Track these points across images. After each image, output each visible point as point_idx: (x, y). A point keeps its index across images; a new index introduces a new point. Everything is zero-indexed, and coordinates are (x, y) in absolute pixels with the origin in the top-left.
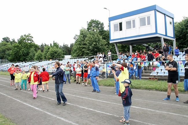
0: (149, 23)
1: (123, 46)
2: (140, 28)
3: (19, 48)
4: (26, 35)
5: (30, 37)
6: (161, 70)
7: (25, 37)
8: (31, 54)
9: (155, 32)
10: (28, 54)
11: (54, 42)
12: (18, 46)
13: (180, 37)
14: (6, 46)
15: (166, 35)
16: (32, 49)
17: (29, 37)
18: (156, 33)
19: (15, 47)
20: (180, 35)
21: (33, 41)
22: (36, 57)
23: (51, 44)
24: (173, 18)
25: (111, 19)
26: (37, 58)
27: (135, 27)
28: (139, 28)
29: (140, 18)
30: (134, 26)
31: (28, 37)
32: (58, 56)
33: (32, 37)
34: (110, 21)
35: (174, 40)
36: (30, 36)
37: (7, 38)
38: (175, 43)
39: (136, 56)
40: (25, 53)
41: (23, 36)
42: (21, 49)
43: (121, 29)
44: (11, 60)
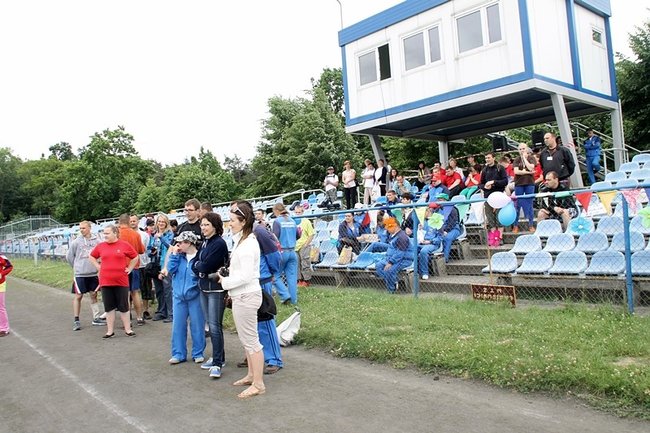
0: (495, 36)
1: (413, 146)
2: (460, 60)
3: (87, 177)
4: (112, 130)
5: (124, 136)
6: (544, 240)
7: (106, 139)
8: (125, 196)
9: (523, 70)
10: (116, 193)
11: (202, 149)
12: (83, 169)
13: (643, 95)
14: (58, 173)
15: (577, 86)
16: (131, 177)
17: (118, 139)
18: (529, 73)
19: (73, 172)
20: (638, 89)
21: (133, 151)
22: (138, 205)
23: (193, 158)
24: (606, 17)
25: (347, 37)
26: (142, 208)
27: (439, 59)
28: (457, 59)
29: (458, 16)
30: (435, 56)
31: (116, 139)
32: (206, 197)
33: (132, 138)
34: (343, 46)
35: (617, 106)
36: (125, 133)
37: (64, 144)
38: (618, 122)
39: (439, 182)
40: (105, 193)
41: (102, 137)
42: (93, 179)
43: (386, 72)
44: (64, 216)
